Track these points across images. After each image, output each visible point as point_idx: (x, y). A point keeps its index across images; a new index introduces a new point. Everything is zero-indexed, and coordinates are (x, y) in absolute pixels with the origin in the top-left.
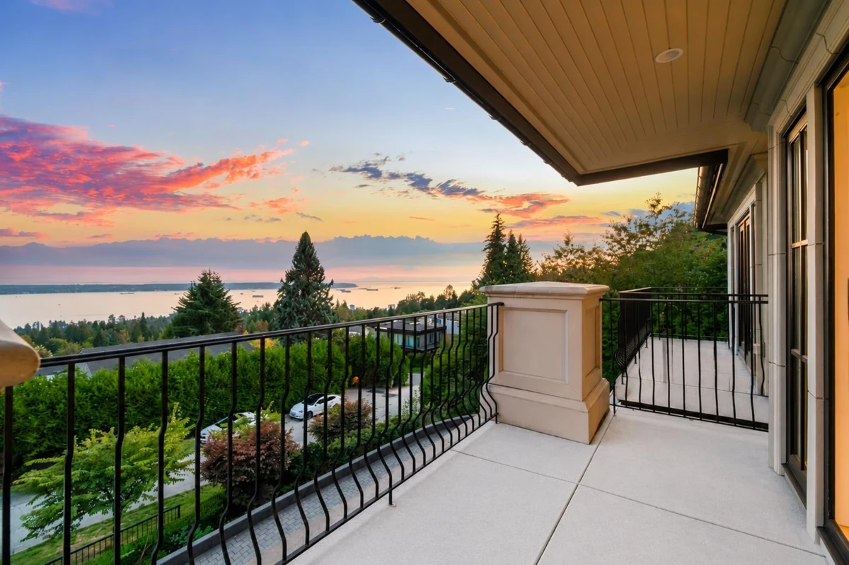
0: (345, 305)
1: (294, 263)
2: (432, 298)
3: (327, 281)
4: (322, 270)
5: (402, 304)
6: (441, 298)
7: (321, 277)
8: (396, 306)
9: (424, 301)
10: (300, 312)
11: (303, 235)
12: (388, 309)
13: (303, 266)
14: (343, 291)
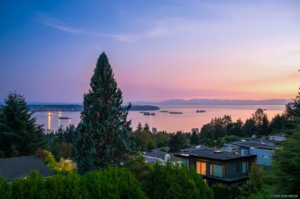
0: (147, 128)
1: (92, 86)
2: (239, 122)
3: (125, 104)
4: (120, 93)
5: (205, 128)
6: (250, 122)
7: (118, 101)
8: (200, 131)
9: (230, 125)
10: (97, 137)
11: (101, 56)
12: (191, 133)
13: (100, 89)
14: (145, 114)
